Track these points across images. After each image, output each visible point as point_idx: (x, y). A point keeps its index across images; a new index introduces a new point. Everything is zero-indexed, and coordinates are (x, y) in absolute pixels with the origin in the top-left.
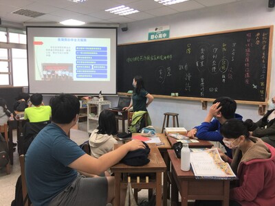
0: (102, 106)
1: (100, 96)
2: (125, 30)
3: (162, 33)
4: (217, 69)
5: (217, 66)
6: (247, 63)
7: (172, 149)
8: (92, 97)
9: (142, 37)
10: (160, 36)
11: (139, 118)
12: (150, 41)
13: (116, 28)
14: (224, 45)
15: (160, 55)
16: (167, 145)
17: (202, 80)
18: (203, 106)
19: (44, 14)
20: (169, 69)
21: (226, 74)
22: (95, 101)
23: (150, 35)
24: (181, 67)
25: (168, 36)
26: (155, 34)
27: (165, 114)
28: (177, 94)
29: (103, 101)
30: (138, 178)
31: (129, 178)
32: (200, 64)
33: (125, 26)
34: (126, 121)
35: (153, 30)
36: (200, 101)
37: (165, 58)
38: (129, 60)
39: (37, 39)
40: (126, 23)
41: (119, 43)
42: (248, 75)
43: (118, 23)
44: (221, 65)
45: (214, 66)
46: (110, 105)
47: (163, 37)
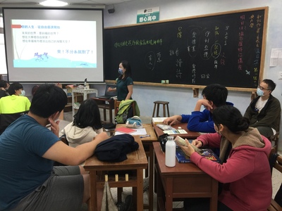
0: (88, 95)
1: (85, 83)
2: (112, 11)
3: (152, 15)
4: (209, 54)
5: (209, 52)
6: (240, 47)
7: (158, 141)
8: (77, 85)
9: (130, 20)
10: (150, 19)
11: (126, 107)
12: (139, 24)
13: (102, 10)
14: (217, 28)
15: (149, 40)
16: (153, 137)
17: (194, 67)
18: (195, 94)
20: (159, 54)
21: (218, 60)
22: (80, 90)
23: (139, 17)
24: (172, 53)
25: (158, 18)
26: (144, 16)
27: (155, 103)
28: (167, 81)
29: (88, 89)
30: (117, 176)
31: (106, 177)
32: (191, 49)
33: (112, 8)
34: (113, 111)
35: (141, 12)
36: (191, 89)
37: (155, 42)
38: (117, 45)
39: (14, 22)
40: (113, 4)
41: (105, 27)
42: (241, 60)
43: (104, 4)
44: (213, 50)
45: (206, 51)
46: (97, 94)
47: (152, 20)
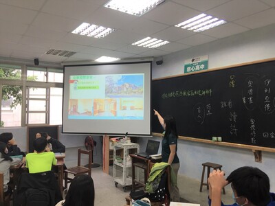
2: (160, 63)
3: (199, 64)
4: (272, 107)
5: (271, 104)
9: (177, 70)
10: (198, 68)
12: (186, 74)
13: (151, 62)
15: (197, 90)
17: (252, 121)
18: (256, 157)
19: (75, 53)
20: (208, 106)
22: (121, 144)
23: (186, 67)
24: (224, 105)
25: (206, 67)
26: (191, 66)
27: (204, 165)
28: (220, 138)
29: (129, 143)
32: (247, 100)
33: (161, 59)
35: (189, 62)
36: (250, 150)
37: (204, 93)
40: (161, 56)
41: (154, 78)
43: (153, 57)
45: (267, 103)
46: (138, 149)
47: (201, 69)
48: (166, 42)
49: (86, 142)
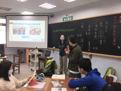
2: (52, 16)
3: (69, 17)
4: (97, 37)
5: (97, 35)
6: (114, 33)
8: (33, 50)
9: (60, 20)
10: (68, 19)
12: (63, 22)
13: (48, 16)
14: (101, 23)
15: (68, 29)
17: (89, 43)
19: (11, 9)
21: (102, 40)
23: (64, 18)
24: (78, 35)
25: (72, 19)
26: (66, 18)
29: (38, 52)
32: (88, 34)
35: (65, 16)
36: (88, 54)
37: (71, 30)
38: (54, 31)
40: (53, 13)
41: (50, 23)
42: (115, 40)
43: (49, 13)
44: (99, 34)
45: (96, 35)
46: (42, 54)
47: (70, 20)
48: (55, 6)
49: (18, 52)
